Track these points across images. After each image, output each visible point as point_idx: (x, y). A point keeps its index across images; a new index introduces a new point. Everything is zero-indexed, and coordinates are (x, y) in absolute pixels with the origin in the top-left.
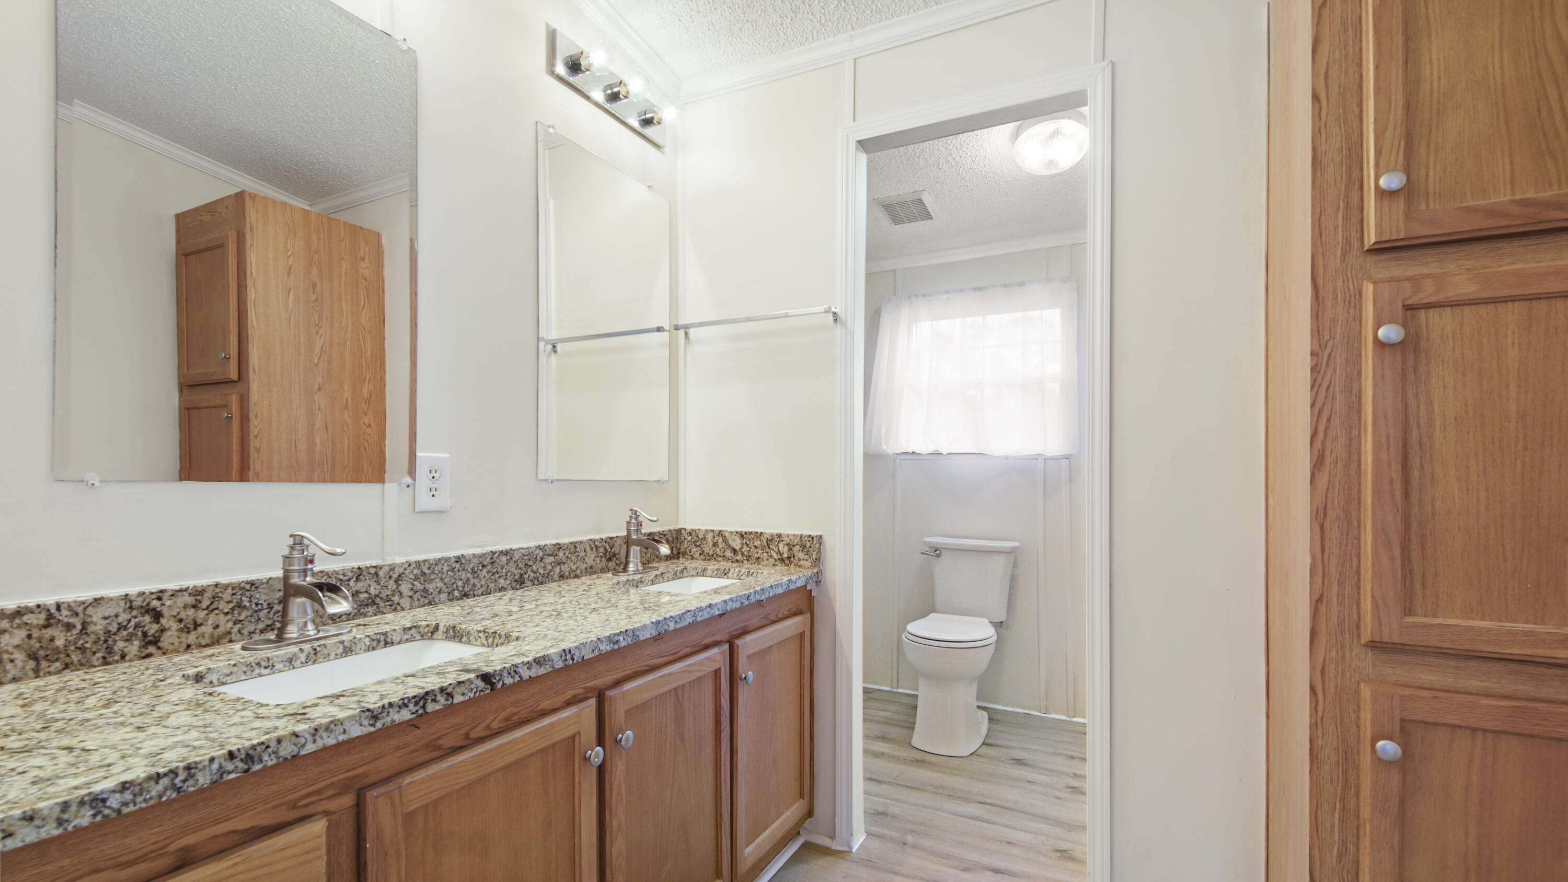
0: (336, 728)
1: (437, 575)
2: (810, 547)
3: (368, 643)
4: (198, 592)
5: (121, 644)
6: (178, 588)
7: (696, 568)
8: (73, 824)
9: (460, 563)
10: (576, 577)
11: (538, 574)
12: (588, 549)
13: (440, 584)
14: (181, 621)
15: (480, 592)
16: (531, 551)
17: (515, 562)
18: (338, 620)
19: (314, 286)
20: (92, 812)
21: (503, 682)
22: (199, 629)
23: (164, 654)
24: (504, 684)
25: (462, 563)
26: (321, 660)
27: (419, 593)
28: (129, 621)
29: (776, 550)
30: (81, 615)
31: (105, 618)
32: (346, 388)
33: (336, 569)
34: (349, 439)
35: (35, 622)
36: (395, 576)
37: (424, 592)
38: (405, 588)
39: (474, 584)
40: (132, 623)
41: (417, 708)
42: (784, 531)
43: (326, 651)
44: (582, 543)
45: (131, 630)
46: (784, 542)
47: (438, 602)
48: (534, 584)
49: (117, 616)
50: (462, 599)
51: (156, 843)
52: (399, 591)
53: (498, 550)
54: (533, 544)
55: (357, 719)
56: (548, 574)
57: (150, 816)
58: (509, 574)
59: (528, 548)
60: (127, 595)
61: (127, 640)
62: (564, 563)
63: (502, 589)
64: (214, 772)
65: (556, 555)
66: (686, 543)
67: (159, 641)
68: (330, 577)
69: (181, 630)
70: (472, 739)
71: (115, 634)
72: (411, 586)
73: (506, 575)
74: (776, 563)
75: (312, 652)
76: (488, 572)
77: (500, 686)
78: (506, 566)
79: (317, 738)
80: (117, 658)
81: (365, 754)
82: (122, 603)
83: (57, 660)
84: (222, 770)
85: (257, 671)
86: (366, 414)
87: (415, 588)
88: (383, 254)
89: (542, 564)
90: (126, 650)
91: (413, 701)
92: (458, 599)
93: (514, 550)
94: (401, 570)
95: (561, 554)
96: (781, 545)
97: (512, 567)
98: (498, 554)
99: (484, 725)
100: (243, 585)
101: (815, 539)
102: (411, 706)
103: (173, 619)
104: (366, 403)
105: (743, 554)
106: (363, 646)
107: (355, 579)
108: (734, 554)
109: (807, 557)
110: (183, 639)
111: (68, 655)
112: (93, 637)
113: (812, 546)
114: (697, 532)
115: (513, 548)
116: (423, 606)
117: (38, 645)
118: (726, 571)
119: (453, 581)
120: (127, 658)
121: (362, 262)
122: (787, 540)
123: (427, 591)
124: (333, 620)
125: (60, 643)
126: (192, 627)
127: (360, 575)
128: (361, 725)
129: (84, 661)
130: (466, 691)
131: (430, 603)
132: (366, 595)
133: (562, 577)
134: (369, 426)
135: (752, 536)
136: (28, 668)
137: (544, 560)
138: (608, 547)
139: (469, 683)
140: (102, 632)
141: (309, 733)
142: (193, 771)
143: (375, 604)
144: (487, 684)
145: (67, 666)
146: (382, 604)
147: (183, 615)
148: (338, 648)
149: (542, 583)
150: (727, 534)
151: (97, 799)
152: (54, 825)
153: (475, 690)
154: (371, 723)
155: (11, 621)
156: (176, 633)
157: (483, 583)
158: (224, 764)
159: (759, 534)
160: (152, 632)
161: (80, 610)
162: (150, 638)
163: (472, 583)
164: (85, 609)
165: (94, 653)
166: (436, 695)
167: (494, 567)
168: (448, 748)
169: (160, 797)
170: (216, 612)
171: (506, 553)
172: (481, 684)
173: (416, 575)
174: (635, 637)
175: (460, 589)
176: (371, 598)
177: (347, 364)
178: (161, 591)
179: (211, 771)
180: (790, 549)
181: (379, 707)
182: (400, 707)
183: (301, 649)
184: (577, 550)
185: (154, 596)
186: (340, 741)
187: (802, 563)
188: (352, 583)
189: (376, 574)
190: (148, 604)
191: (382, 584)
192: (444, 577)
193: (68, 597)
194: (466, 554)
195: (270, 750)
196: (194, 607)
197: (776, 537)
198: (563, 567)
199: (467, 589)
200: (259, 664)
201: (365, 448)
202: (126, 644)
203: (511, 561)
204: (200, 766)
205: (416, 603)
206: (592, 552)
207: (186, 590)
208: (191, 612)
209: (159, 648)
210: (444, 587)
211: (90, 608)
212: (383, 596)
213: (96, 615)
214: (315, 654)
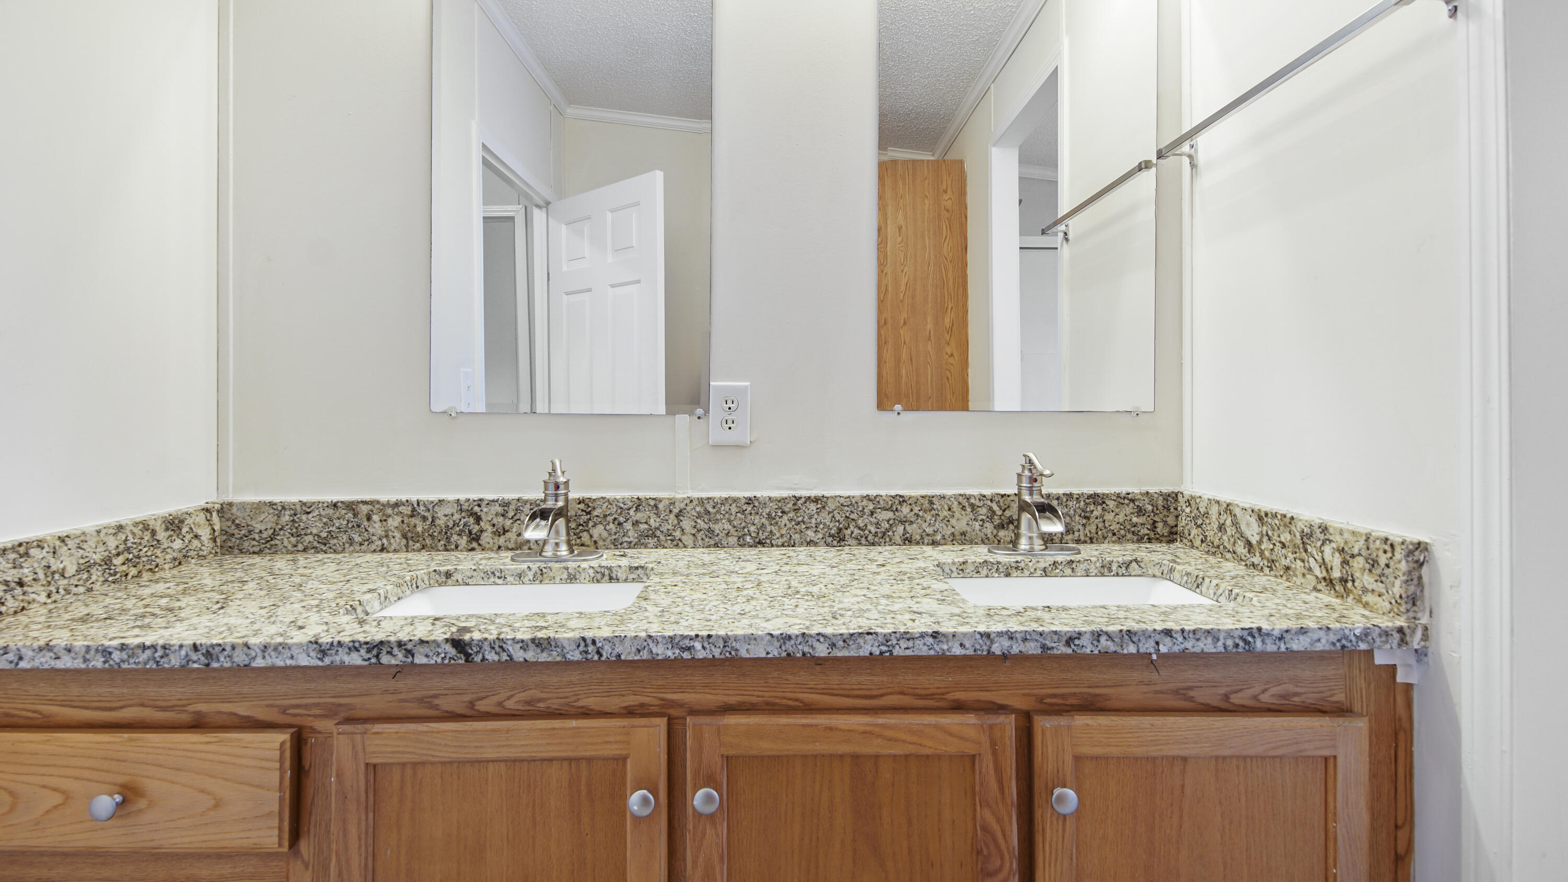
0: (283, 650)
1: (724, 515)
2: (1388, 566)
3: (592, 575)
4: (506, 504)
5: (455, 537)
6: (491, 499)
7: (1160, 565)
8: (92, 664)
9: (752, 506)
10: (934, 543)
11: (866, 532)
12: (955, 506)
13: (727, 526)
14: (494, 525)
15: (780, 541)
16: (854, 502)
17: (829, 513)
18: (619, 546)
19: (900, 228)
20: (103, 659)
21: (483, 656)
22: (507, 534)
23: (483, 550)
24: (483, 659)
25: (754, 506)
26: (547, 581)
27: (702, 532)
28: (460, 520)
29: (1319, 558)
30: (431, 511)
31: (446, 516)
32: (929, 319)
33: (616, 497)
34: (932, 370)
35: (406, 512)
36: (676, 511)
37: (708, 531)
38: (687, 524)
39: (771, 532)
40: (462, 522)
41: (368, 656)
42: (1336, 519)
43: (551, 574)
44: (944, 498)
45: (461, 527)
46: (1334, 545)
47: (726, 545)
48: (860, 544)
49: (452, 515)
50: (756, 547)
51: (180, 700)
52: (681, 527)
53: (804, 495)
54: (857, 492)
55: (305, 648)
56: (884, 534)
57: (177, 677)
58: (821, 526)
59: (849, 497)
60: (458, 500)
61: (459, 535)
62: (911, 523)
63: (810, 543)
64: (183, 657)
65: (897, 510)
66: (1184, 518)
67: (479, 539)
68: (611, 504)
69: (494, 533)
70: (478, 711)
71: (451, 529)
72: (694, 524)
73: (816, 527)
74: (1319, 587)
75: (539, 572)
76: (791, 520)
77: (479, 660)
78: (816, 516)
79: (266, 654)
80: (453, 547)
81: (351, 686)
82: (455, 505)
83: (418, 541)
84: (188, 658)
85: (492, 579)
86: (948, 344)
87: (698, 526)
88: (966, 180)
89: (873, 520)
90: (459, 542)
91: (365, 646)
92: (751, 546)
93: (827, 498)
94: (682, 506)
95: (905, 510)
96: (1327, 549)
97: (825, 517)
98: (803, 500)
99: (495, 699)
100: (538, 502)
101: (1398, 549)
102: (363, 652)
103: (488, 523)
104: (948, 332)
105: (1262, 553)
106: (588, 576)
107: (634, 509)
108: (1249, 552)
109: (1380, 587)
110: (496, 541)
111: (424, 539)
112: (438, 528)
113: (1392, 564)
114: (1198, 501)
115: (826, 495)
116: (709, 547)
117: (407, 529)
118: (1200, 580)
119: (744, 524)
120: (459, 548)
121: (944, 195)
122: (1339, 540)
123: (713, 531)
124: (615, 545)
125: (419, 529)
126: (502, 532)
127: (639, 506)
128: (309, 656)
129: (433, 545)
130: (431, 654)
131: (716, 545)
132: (646, 526)
133: (908, 540)
134: (952, 355)
135: (1277, 522)
136: (402, 544)
137: (875, 515)
138: (995, 508)
139: (434, 645)
140: (443, 526)
141: (259, 647)
142: (167, 651)
143: (655, 536)
144: (459, 652)
145: (423, 547)
146: (662, 538)
147: (495, 521)
148: (563, 573)
149: (873, 544)
150: (1237, 511)
151: (106, 651)
152: (81, 660)
153: (443, 655)
154: (319, 656)
155: (393, 510)
156: (491, 535)
157: (784, 531)
158: (190, 653)
159: (1287, 520)
160: (474, 531)
161: (430, 507)
162: (474, 536)
163: (769, 530)
164: (434, 507)
165: (439, 540)
166: (392, 648)
167: (799, 515)
168: (447, 712)
169: (146, 664)
170: (519, 522)
171: (816, 500)
172: (452, 651)
173: (699, 513)
174: (727, 649)
175: (753, 535)
176: (651, 530)
177: (930, 296)
178: (480, 500)
179: (180, 656)
180: (1345, 562)
181: (327, 643)
182: (350, 649)
183: (529, 567)
184: (935, 506)
185: (475, 503)
186: (288, 664)
187: (1369, 598)
188: (632, 512)
189: (656, 506)
190: (472, 509)
191: (662, 517)
192: (732, 518)
193: (425, 497)
194: (760, 496)
195: (226, 653)
196: (503, 515)
197: (1318, 531)
198: (908, 528)
199: (762, 536)
200: (493, 573)
201: (948, 379)
202: (458, 538)
203: (823, 510)
204: (173, 649)
205: (700, 542)
206: (963, 513)
207: (497, 501)
208: (501, 519)
209: (480, 545)
210: (733, 531)
211: (436, 507)
212: (664, 529)
213: (441, 512)
214: (542, 574)
